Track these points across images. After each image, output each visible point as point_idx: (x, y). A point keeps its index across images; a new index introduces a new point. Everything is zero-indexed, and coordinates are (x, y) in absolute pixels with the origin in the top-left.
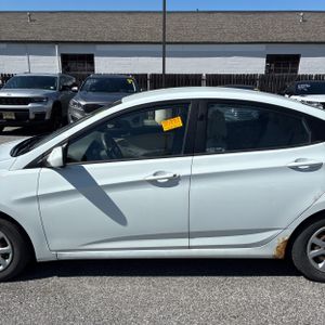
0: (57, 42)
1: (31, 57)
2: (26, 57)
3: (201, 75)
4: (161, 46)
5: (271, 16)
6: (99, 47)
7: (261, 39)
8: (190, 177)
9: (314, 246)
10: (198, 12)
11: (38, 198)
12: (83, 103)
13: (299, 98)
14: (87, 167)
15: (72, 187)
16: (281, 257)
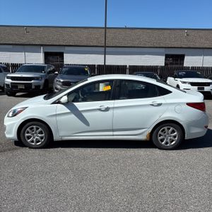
0: (42, 45)
1: (26, 53)
2: (23, 53)
3: (126, 66)
4: (103, 48)
5: (169, 31)
6: (67, 48)
7: (162, 45)
8: (114, 108)
9: (160, 135)
10: (126, 28)
11: (56, 115)
12: (62, 81)
13: (179, 79)
14: (75, 104)
15: (69, 111)
16: (148, 139)
